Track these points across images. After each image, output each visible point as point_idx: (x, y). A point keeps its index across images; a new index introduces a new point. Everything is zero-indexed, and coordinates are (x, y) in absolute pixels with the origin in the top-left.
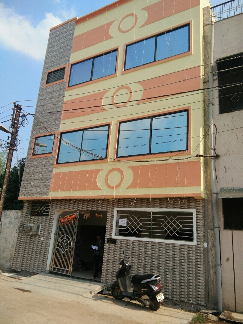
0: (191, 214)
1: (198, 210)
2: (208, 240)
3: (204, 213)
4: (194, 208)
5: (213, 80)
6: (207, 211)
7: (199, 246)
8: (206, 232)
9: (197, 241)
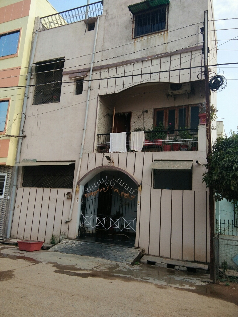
0: (4, 177)
1: (9, 174)
2: (10, 194)
3: (12, 177)
4: (7, 173)
5: (31, 78)
6: (14, 175)
7: (5, 198)
8: (10, 190)
9: (5, 195)
